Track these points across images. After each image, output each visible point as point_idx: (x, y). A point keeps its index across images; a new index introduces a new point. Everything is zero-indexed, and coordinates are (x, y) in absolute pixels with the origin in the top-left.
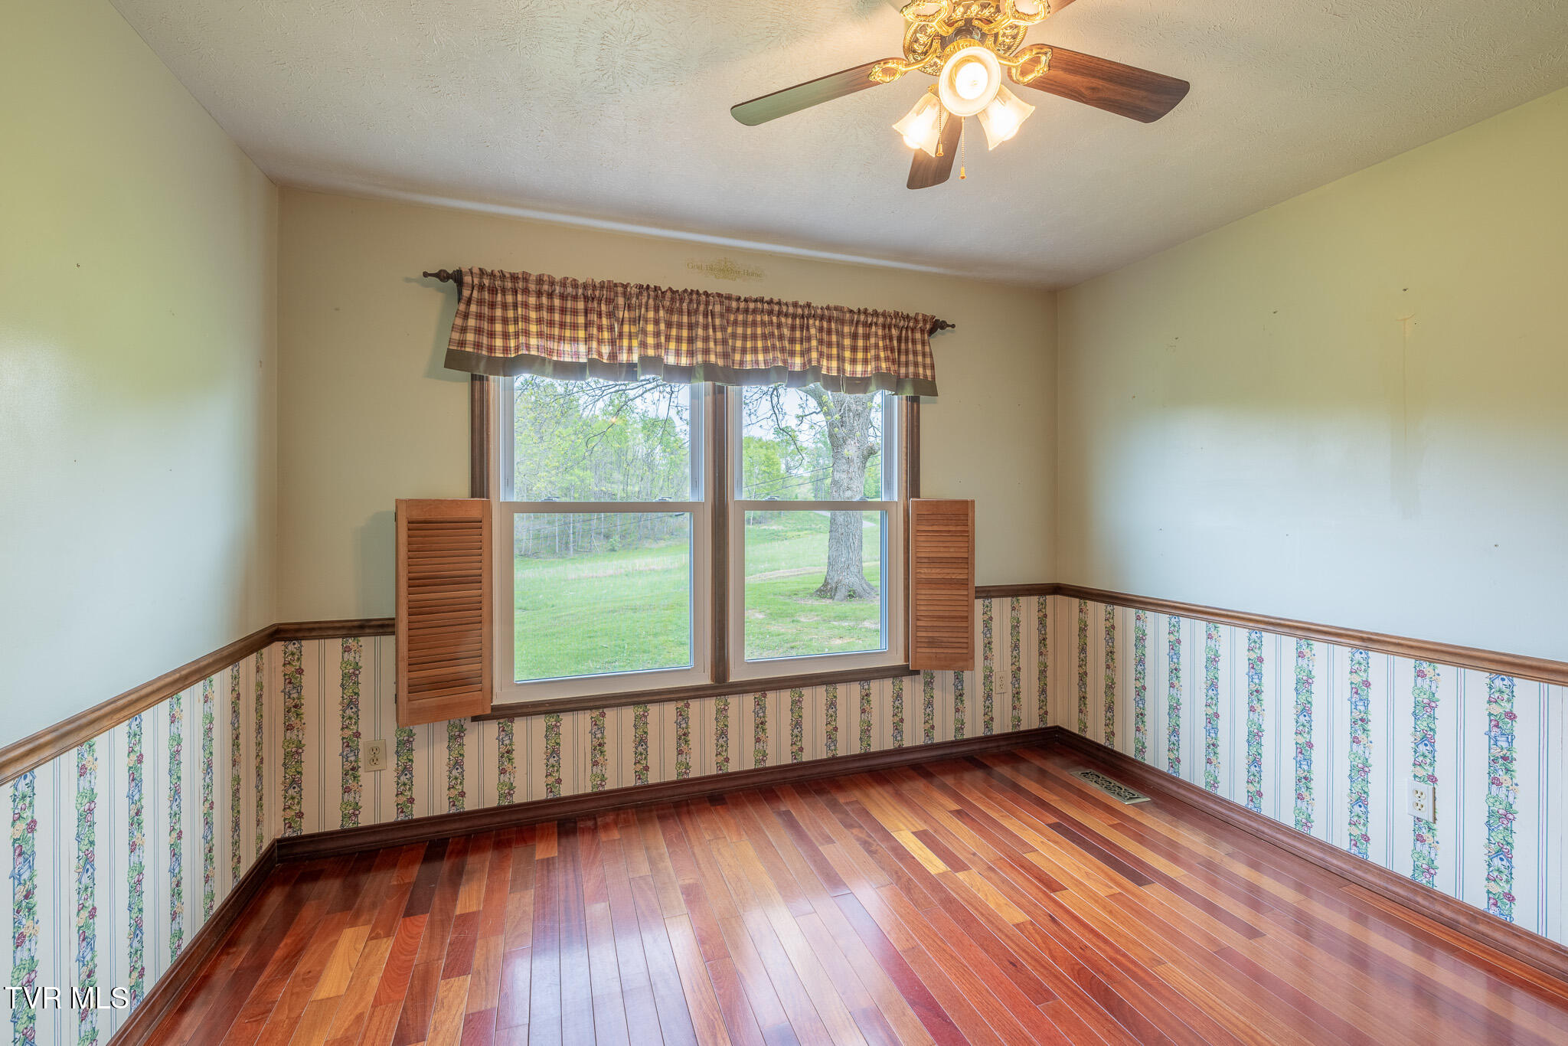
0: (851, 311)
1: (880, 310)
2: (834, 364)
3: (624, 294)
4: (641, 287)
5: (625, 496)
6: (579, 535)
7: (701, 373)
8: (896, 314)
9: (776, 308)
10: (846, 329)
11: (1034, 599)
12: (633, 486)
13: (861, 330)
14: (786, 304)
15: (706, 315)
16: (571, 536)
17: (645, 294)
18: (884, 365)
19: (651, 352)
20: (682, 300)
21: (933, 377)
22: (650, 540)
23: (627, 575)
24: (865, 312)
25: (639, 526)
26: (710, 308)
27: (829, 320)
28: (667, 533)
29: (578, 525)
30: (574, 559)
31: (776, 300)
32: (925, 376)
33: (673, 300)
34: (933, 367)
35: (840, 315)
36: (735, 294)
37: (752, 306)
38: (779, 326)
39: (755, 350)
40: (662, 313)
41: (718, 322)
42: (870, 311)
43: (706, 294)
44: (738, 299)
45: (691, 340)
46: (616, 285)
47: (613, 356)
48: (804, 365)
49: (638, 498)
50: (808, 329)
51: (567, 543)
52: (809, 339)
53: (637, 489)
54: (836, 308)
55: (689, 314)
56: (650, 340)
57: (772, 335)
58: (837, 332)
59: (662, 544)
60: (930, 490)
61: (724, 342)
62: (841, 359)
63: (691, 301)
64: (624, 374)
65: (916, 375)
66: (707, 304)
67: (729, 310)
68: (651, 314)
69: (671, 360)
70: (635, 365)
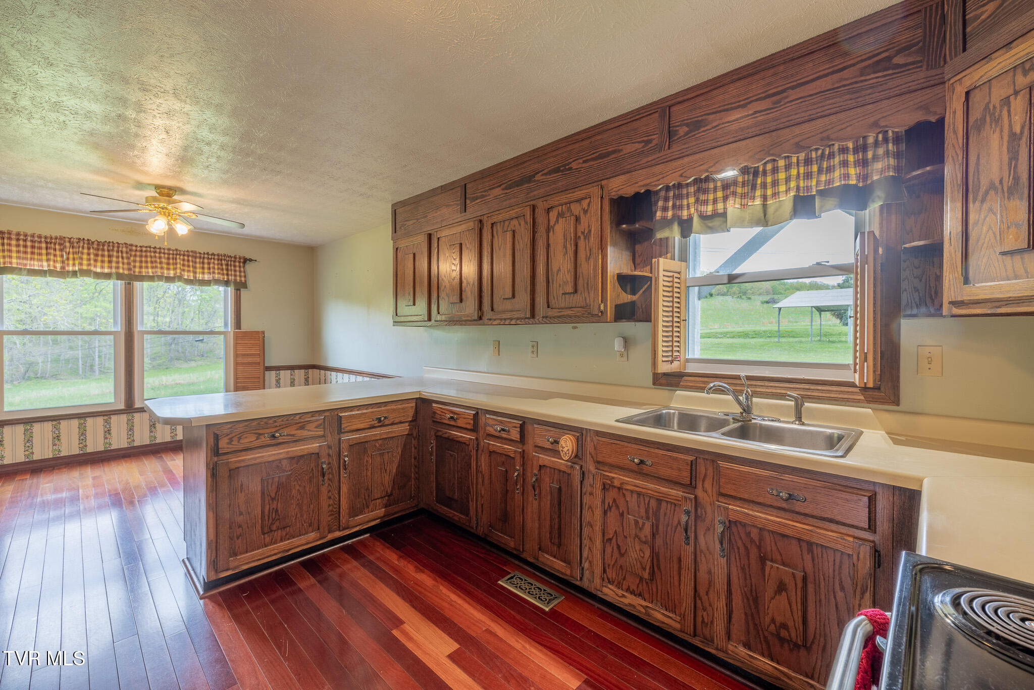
0: (200, 253)
1: (216, 253)
2: (192, 274)
3: (70, 242)
4: (79, 239)
5: (155, 325)
6: (105, 358)
7: (114, 276)
8: (225, 255)
9: (158, 250)
10: (198, 260)
11: (302, 371)
12: (164, 317)
13: (206, 261)
14: (164, 249)
15: (118, 252)
16: (97, 359)
17: (82, 242)
18: (217, 276)
19: (85, 267)
20: (103, 245)
21: (246, 281)
22: (180, 361)
23: (152, 389)
24: (208, 254)
25: (170, 350)
26: (120, 249)
27: (188, 256)
28: (198, 355)
29: (104, 349)
30: (98, 379)
31: (158, 247)
32: (241, 281)
33: (98, 245)
34: (245, 277)
35: (194, 255)
36: (135, 243)
37: (144, 249)
38: (160, 258)
39: (147, 267)
40: (92, 251)
41: (124, 255)
42: (210, 253)
43: (117, 243)
44: (136, 246)
45: (110, 262)
46: (64, 238)
47: (63, 268)
48: (175, 274)
49: (169, 327)
50: (176, 259)
51: (92, 366)
52: (176, 264)
53: (168, 319)
54: (192, 252)
55: (108, 251)
56: (85, 262)
57: (156, 262)
58: (192, 261)
59: (193, 364)
60: (245, 327)
61: (129, 264)
62: (195, 273)
63: (109, 246)
64: (70, 276)
65: (235, 280)
66: (118, 247)
67: (131, 250)
68: (86, 251)
69: (99, 270)
70: (76, 272)
